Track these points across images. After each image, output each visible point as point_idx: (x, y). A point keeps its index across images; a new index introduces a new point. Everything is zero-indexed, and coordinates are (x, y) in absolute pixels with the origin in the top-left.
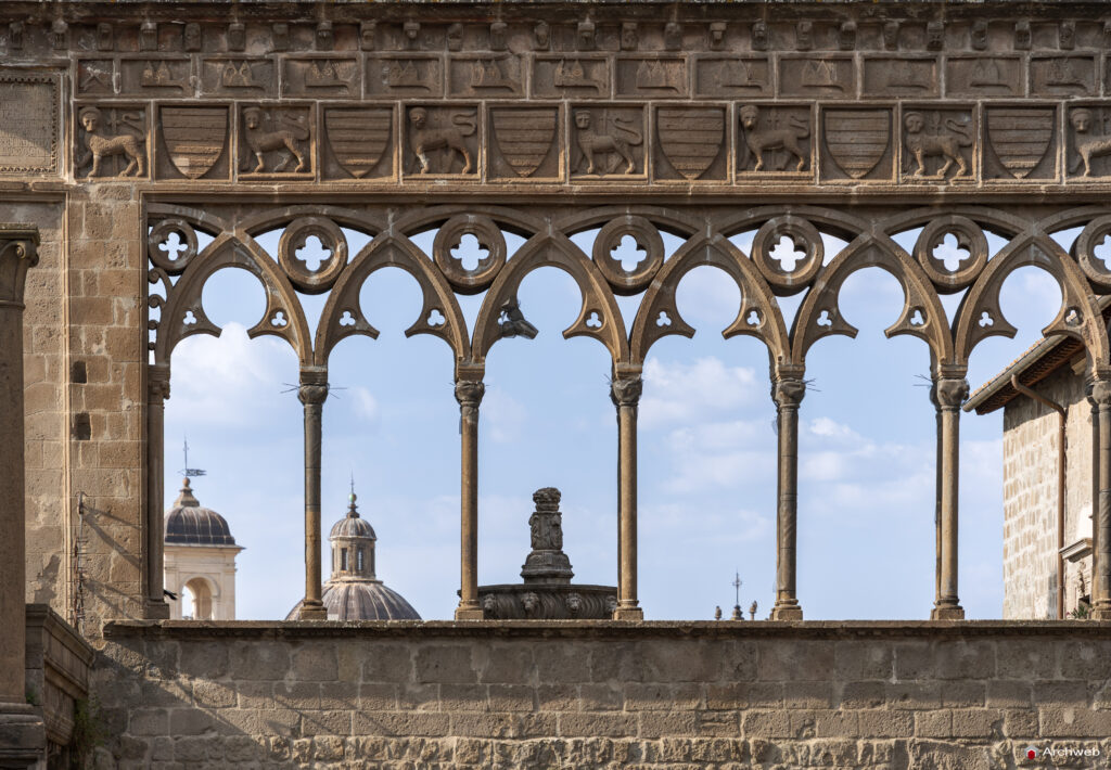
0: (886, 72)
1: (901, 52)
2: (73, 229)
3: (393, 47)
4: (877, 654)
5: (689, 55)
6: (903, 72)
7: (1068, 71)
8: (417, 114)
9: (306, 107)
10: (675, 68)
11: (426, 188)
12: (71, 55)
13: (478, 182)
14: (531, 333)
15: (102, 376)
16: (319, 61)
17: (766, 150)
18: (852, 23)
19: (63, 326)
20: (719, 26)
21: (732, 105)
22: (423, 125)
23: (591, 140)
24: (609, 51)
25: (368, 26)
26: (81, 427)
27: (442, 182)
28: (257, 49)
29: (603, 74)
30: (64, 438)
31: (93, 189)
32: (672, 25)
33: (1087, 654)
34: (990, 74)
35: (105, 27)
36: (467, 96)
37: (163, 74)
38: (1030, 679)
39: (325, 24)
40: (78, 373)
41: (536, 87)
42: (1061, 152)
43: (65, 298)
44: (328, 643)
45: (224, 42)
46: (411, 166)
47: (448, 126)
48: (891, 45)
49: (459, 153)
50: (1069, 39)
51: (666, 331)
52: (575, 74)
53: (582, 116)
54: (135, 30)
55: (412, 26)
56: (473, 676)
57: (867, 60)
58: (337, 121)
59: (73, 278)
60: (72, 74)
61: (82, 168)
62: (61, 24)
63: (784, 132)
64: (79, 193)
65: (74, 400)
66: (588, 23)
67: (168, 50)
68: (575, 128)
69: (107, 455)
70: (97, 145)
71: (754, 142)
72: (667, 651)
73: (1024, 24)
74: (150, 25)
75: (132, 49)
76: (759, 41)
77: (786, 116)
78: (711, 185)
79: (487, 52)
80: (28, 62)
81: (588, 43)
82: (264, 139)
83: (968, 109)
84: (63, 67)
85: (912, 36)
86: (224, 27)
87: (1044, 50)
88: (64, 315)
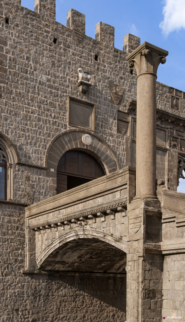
2: (169, 156)
15: (171, 181)
19: (166, 172)
31: (172, 150)
35: (175, 123)
37: (181, 134)
43: (167, 168)
54: (178, 125)
59: (169, 165)
60: (169, 130)
61: (170, 146)
62: (170, 121)
64: (169, 150)
65: (168, 185)
67: (182, 130)
70: (172, 143)
74: (181, 125)
75: (178, 128)
80: (163, 126)
84: (168, 128)
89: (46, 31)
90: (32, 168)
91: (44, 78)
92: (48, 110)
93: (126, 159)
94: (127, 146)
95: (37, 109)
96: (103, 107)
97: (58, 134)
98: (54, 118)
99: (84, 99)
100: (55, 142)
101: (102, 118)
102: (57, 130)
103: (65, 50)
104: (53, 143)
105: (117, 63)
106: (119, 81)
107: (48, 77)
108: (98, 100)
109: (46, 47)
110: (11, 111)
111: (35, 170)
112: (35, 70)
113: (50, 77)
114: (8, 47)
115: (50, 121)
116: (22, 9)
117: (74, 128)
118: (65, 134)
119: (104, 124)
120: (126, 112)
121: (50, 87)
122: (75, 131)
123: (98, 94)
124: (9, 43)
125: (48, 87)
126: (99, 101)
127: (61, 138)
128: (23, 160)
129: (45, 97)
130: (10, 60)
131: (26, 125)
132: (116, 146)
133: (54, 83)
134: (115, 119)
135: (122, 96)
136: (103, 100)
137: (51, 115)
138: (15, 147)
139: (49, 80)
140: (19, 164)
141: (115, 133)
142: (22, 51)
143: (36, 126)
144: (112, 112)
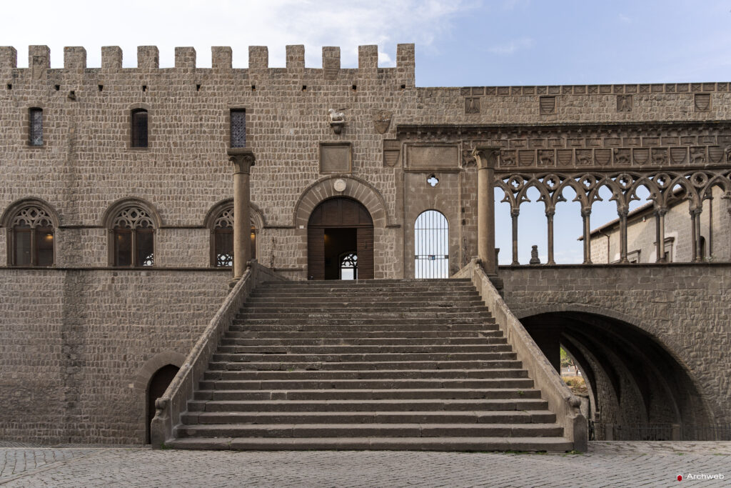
0: (647, 141)
1: (650, 136)
2: (462, 178)
3: (535, 137)
4: (648, 271)
5: (603, 138)
6: (651, 141)
7: (689, 140)
8: (541, 151)
9: (515, 151)
10: (599, 141)
11: (543, 168)
12: (461, 140)
13: (555, 166)
14: (565, 200)
15: (468, 211)
16: (518, 140)
17: (620, 159)
18: (640, 130)
19: (459, 200)
20: (610, 131)
21: (612, 149)
22: (541, 154)
23: (580, 157)
24: (584, 137)
25: (530, 132)
26: (464, 222)
27: (546, 167)
28: (504, 138)
29: (583, 142)
30: (460, 225)
31: (466, 169)
32: (599, 131)
33: (697, 270)
34: (671, 141)
35: (469, 133)
36: (552, 148)
37: (482, 144)
38: (684, 276)
39: (520, 132)
40: (463, 210)
41: (567, 146)
42: (688, 157)
43: (460, 194)
44: (520, 270)
45: (496, 137)
46: (539, 163)
47: (547, 154)
48: (648, 135)
49: (550, 160)
50: (690, 133)
51: (596, 200)
52: (576, 142)
53: (578, 152)
54: (476, 134)
55: (540, 132)
56: (554, 277)
57: (643, 138)
58: (522, 153)
59: (462, 190)
60: (461, 144)
61: (464, 165)
62: (460, 133)
63: (624, 154)
64: (463, 170)
65: (462, 216)
66: (580, 131)
67: (483, 139)
68: (576, 154)
69: (470, 228)
71: (618, 157)
72: (599, 271)
73: (680, 129)
74: (480, 133)
75: (475, 138)
76: (619, 134)
77: (624, 151)
78: (608, 167)
79: (556, 138)
80: (451, 141)
81: (579, 135)
82: (505, 158)
83: (666, 149)
84: (459, 143)
85: (653, 133)
86: (496, 133)
87: (683, 135)
88: (459, 197)
89: (294, 83)
90: (279, 230)
91: (292, 131)
92: (296, 164)
93: (396, 195)
94: (397, 179)
95: (284, 166)
96: (363, 143)
97: (308, 186)
98: (304, 170)
99: (339, 140)
100: (305, 197)
101: (363, 155)
102: (307, 182)
103: (315, 94)
104: (302, 198)
105: (383, 85)
106: (385, 105)
107: (295, 129)
108: (357, 136)
109: (294, 99)
110: (257, 176)
111: (283, 230)
112: (282, 127)
113: (298, 129)
114: (254, 114)
115: (298, 175)
116: (269, 70)
117: (326, 176)
118: (316, 184)
119: (365, 161)
120: (395, 138)
121: (299, 138)
122: (328, 179)
123: (357, 129)
124: (255, 109)
125: (297, 140)
126: (359, 136)
127: (312, 190)
128: (270, 222)
129: (294, 151)
130: (256, 125)
131: (273, 185)
132: (382, 182)
133: (303, 133)
134: (380, 151)
135: (389, 122)
136: (363, 134)
137: (299, 169)
138: (261, 212)
139: (297, 132)
140: (265, 228)
141: (381, 167)
142: (268, 112)
143: (283, 185)
144: (376, 145)
